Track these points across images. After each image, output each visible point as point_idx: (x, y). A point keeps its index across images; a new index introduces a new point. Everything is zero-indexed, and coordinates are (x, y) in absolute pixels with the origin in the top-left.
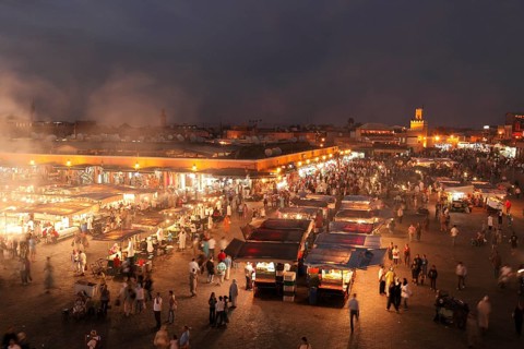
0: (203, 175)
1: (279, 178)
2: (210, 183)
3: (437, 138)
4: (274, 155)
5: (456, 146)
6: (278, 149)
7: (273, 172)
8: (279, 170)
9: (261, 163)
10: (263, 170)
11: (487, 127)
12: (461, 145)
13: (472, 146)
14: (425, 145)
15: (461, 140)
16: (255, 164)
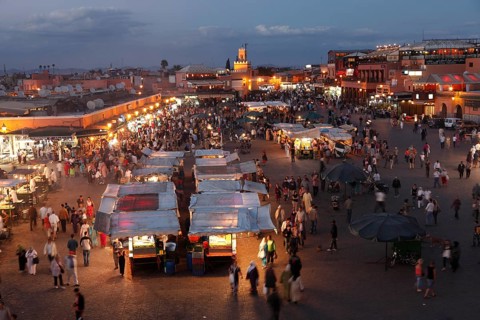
0: (14, 136)
1: (111, 135)
2: (23, 146)
3: (260, 80)
4: (97, 108)
5: (279, 87)
6: (100, 102)
7: (102, 128)
8: (109, 125)
9: (87, 119)
10: (90, 126)
11: (309, 66)
12: (284, 86)
13: (294, 87)
14: (250, 88)
15: (283, 80)
16: (80, 120)
